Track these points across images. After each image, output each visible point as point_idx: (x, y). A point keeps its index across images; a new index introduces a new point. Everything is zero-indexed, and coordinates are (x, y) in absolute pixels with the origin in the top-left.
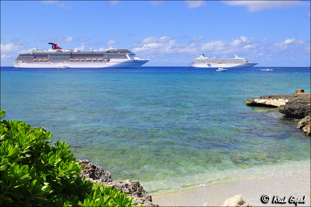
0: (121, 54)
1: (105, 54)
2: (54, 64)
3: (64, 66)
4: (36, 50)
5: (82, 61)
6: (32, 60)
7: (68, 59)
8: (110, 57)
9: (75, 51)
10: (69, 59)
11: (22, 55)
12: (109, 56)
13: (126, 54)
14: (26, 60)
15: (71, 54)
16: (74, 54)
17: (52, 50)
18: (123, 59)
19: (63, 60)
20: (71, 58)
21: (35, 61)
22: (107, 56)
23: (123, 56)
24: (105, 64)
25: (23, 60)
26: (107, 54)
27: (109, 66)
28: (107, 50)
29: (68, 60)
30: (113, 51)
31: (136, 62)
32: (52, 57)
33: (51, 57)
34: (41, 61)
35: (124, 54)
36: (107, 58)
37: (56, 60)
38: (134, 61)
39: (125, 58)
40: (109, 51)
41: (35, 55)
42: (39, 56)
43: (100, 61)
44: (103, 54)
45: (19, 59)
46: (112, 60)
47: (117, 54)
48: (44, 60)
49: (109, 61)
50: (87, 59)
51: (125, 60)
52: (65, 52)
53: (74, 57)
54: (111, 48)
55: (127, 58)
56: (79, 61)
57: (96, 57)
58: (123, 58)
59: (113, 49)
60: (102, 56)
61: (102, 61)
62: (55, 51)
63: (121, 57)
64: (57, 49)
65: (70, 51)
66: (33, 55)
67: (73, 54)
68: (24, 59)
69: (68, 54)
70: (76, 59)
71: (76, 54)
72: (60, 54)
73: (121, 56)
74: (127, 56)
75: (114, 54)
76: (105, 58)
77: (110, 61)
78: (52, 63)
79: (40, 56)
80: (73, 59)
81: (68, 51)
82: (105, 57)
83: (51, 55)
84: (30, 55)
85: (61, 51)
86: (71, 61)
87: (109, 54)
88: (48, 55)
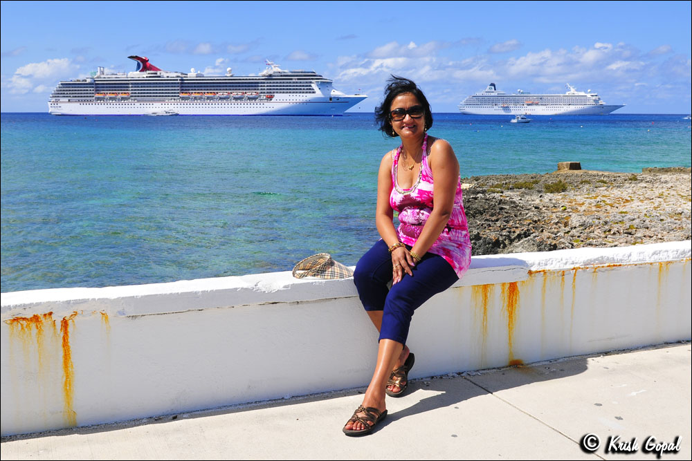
0: (301, 83)
1: (262, 83)
2: (142, 106)
3: (167, 110)
4: (98, 74)
5: (208, 98)
6: (90, 97)
7: (175, 93)
8: (274, 89)
9: (192, 74)
10: (178, 93)
11: (67, 84)
12: (270, 86)
13: (311, 82)
14: (75, 97)
15: (182, 83)
16: (188, 83)
17: (138, 72)
18: (305, 95)
19: (163, 96)
20: (182, 91)
21: (98, 99)
22: (267, 86)
23: (303, 86)
24: (262, 105)
25: (70, 97)
26: (267, 83)
27: (272, 109)
28: (266, 72)
29: (175, 96)
30: (281, 76)
31: (335, 100)
32: (138, 90)
33: (135, 90)
34: (111, 98)
35: (307, 83)
36: (268, 93)
37: (148, 96)
38: (331, 99)
39: (310, 93)
40: (270, 75)
41: (98, 84)
42: (107, 87)
43: (249, 99)
44: (258, 83)
45: (61, 94)
46: (277, 96)
47: (290, 83)
48: (120, 96)
49: (270, 98)
50: (221, 94)
51: (309, 96)
52: (168, 77)
53: (189, 90)
54: (275, 69)
55: (314, 92)
56: (201, 98)
57: (240, 90)
58: (303, 93)
59: (280, 70)
60: (255, 86)
61: (255, 99)
62: (145, 75)
63: (300, 89)
64: (148, 70)
65: (180, 75)
66: (92, 84)
67: (186, 83)
68: (73, 94)
69: (175, 83)
70: (193, 95)
71: (195, 83)
72: (156, 83)
73: (300, 86)
74: (314, 86)
75: (284, 83)
76: (261, 93)
77: (274, 100)
78: (137, 104)
79: (110, 87)
80: (186, 93)
81: (175, 75)
82: (262, 89)
83: (135, 83)
84: (87, 84)
85: (158, 74)
86: (183, 98)
87: (270, 83)
88: (128, 84)
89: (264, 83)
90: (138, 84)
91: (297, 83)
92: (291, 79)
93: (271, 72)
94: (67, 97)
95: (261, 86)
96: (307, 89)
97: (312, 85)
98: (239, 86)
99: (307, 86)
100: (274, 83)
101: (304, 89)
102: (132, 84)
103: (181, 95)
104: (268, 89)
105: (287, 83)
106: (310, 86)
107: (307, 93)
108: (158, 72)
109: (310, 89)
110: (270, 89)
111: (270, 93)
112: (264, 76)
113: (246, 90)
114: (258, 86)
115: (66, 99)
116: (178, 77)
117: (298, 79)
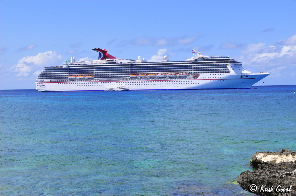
0: (219, 65)
1: (190, 66)
2: (103, 84)
3: (120, 86)
4: (72, 61)
5: (150, 78)
6: (66, 78)
7: (126, 74)
8: (199, 70)
9: (139, 61)
10: (129, 74)
11: (49, 69)
12: (196, 68)
13: (226, 65)
14: (55, 78)
15: (131, 67)
16: (136, 67)
17: (100, 60)
18: (222, 74)
19: (118, 77)
20: (132, 73)
21: (71, 79)
22: (194, 68)
23: (221, 67)
24: (190, 82)
25: (51, 78)
26: (194, 66)
27: (197, 85)
28: (192, 58)
29: (127, 77)
30: (204, 60)
31: (245, 77)
32: (100, 73)
33: (98, 73)
34: (80, 79)
35: (223, 65)
36: (194, 73)
37: (107, 77)
38: (242, 76)
39: (226, 72)
40: (196, 60)
41: (71, 69)
42: (77, 71)
43: (181, 77)
44: (187, 66)
45: (45, 76)
46: (201, 75)
47: (211, 65)
48: (87, 77)
49: (196, 77)
50: (159, 74)
51: (226, 75)
52: (121, 63)
53: (137, 72)
54: (199, 56)
55: (229, 72)
56: (145, 78)
57: (173, 71)
58: (221, 72)
59: (202, 56)
60: (185, 68)
61: (185, 77)
62: (104, 62)
63: (219, 70)
64: (107, 58)
65: (130, 61)
66: (67, 69)
67: (134, 67)
68: (53, 76)
69: (126, 67)
70: (140, 76)
71: (141, 67)
72: (113, 68)
73: (219, 67)
74: (229, 67)
75: (206, 65)
76: (190, 73)
77: (199, 78)
78: (99, 83)
79: (79, 71)
80: (134, 74)
81: (126, 61)
82: (190, 71)
83: (98, 68)
84: (63, 69)
85: (114, 61)
86: (132, 78)
87: (196, 66)
88: (93, 68)
89: (192, 66)
90: (100, 68)
91: (216, 65)
92: (212, 63)
93: (197, 58)
94: (49, 78)
95: (190, 68)
96: (224, 70)
97: (228, 66)
98: (173, 69)
99: (223, 67)
100: (199, 65)
101: (221, 70)
102: (95, 68)
103: (131, 76)
104: (194, 70)
105: (209, 65)
106: (226, 67)
107: (223, 72)
108: (114, 60)
109: (226, 70)
110: (196, 70)
111: (196, 73)
112: (192, 61)
113: (178, 71)
114: (187, 68)
115: (49, 80)
116: (129, 63)
117: (217, 62)
